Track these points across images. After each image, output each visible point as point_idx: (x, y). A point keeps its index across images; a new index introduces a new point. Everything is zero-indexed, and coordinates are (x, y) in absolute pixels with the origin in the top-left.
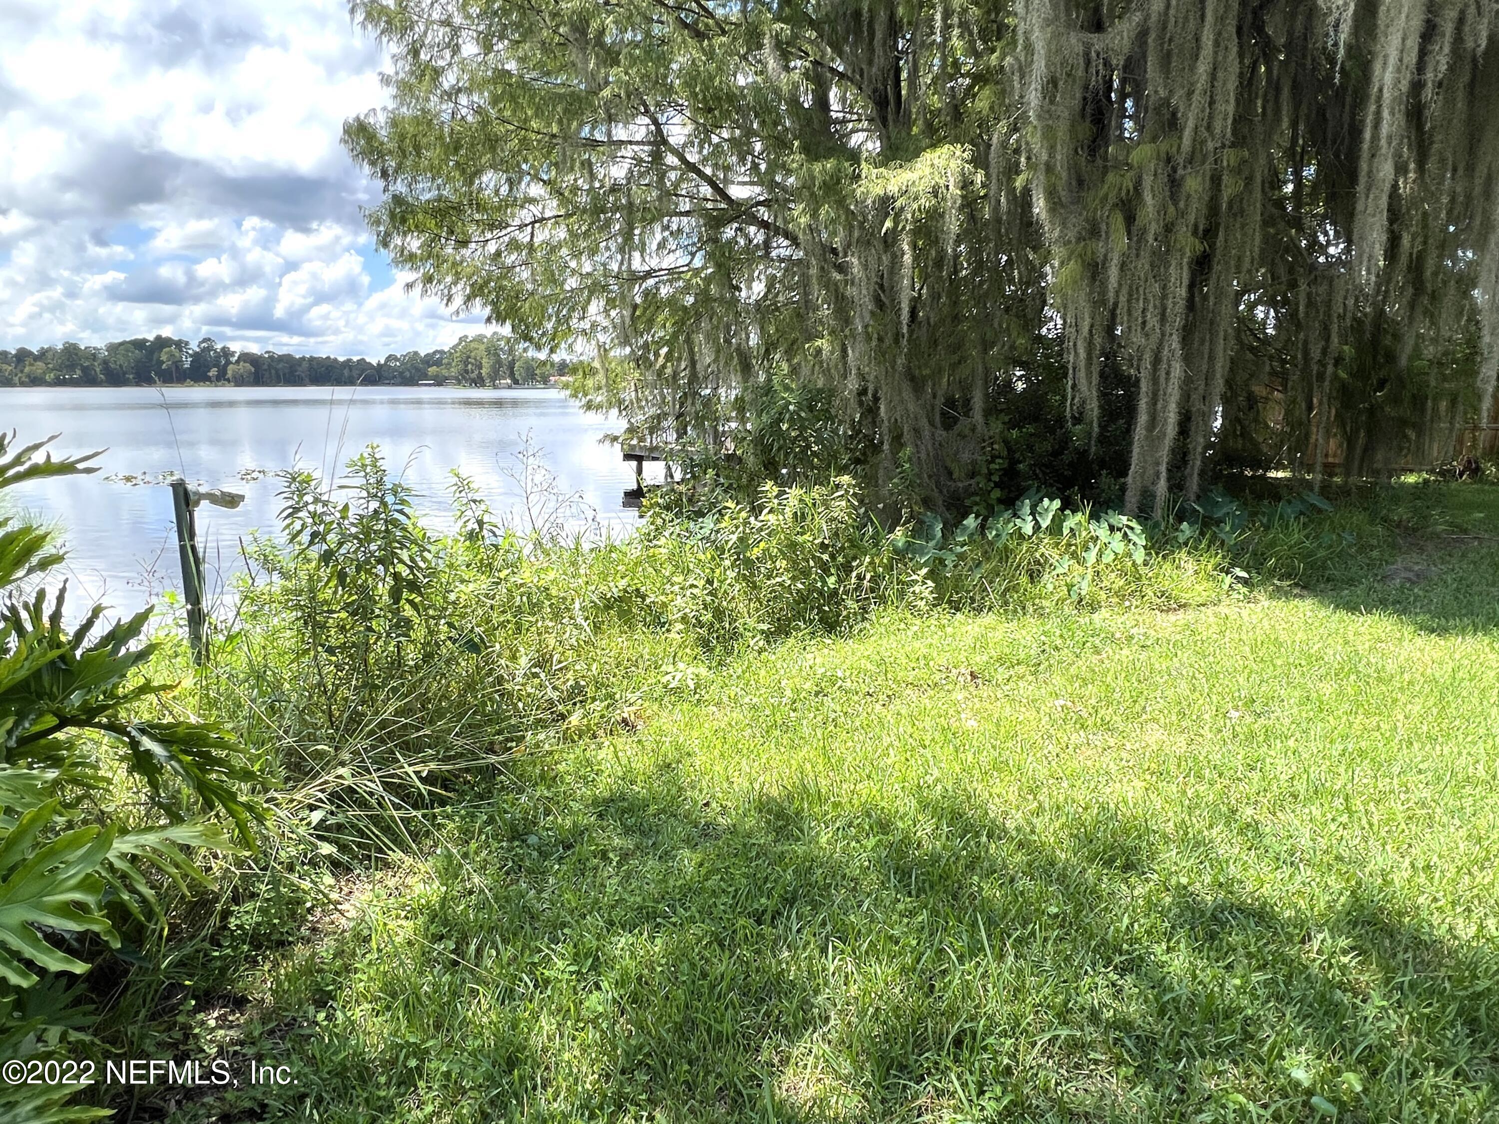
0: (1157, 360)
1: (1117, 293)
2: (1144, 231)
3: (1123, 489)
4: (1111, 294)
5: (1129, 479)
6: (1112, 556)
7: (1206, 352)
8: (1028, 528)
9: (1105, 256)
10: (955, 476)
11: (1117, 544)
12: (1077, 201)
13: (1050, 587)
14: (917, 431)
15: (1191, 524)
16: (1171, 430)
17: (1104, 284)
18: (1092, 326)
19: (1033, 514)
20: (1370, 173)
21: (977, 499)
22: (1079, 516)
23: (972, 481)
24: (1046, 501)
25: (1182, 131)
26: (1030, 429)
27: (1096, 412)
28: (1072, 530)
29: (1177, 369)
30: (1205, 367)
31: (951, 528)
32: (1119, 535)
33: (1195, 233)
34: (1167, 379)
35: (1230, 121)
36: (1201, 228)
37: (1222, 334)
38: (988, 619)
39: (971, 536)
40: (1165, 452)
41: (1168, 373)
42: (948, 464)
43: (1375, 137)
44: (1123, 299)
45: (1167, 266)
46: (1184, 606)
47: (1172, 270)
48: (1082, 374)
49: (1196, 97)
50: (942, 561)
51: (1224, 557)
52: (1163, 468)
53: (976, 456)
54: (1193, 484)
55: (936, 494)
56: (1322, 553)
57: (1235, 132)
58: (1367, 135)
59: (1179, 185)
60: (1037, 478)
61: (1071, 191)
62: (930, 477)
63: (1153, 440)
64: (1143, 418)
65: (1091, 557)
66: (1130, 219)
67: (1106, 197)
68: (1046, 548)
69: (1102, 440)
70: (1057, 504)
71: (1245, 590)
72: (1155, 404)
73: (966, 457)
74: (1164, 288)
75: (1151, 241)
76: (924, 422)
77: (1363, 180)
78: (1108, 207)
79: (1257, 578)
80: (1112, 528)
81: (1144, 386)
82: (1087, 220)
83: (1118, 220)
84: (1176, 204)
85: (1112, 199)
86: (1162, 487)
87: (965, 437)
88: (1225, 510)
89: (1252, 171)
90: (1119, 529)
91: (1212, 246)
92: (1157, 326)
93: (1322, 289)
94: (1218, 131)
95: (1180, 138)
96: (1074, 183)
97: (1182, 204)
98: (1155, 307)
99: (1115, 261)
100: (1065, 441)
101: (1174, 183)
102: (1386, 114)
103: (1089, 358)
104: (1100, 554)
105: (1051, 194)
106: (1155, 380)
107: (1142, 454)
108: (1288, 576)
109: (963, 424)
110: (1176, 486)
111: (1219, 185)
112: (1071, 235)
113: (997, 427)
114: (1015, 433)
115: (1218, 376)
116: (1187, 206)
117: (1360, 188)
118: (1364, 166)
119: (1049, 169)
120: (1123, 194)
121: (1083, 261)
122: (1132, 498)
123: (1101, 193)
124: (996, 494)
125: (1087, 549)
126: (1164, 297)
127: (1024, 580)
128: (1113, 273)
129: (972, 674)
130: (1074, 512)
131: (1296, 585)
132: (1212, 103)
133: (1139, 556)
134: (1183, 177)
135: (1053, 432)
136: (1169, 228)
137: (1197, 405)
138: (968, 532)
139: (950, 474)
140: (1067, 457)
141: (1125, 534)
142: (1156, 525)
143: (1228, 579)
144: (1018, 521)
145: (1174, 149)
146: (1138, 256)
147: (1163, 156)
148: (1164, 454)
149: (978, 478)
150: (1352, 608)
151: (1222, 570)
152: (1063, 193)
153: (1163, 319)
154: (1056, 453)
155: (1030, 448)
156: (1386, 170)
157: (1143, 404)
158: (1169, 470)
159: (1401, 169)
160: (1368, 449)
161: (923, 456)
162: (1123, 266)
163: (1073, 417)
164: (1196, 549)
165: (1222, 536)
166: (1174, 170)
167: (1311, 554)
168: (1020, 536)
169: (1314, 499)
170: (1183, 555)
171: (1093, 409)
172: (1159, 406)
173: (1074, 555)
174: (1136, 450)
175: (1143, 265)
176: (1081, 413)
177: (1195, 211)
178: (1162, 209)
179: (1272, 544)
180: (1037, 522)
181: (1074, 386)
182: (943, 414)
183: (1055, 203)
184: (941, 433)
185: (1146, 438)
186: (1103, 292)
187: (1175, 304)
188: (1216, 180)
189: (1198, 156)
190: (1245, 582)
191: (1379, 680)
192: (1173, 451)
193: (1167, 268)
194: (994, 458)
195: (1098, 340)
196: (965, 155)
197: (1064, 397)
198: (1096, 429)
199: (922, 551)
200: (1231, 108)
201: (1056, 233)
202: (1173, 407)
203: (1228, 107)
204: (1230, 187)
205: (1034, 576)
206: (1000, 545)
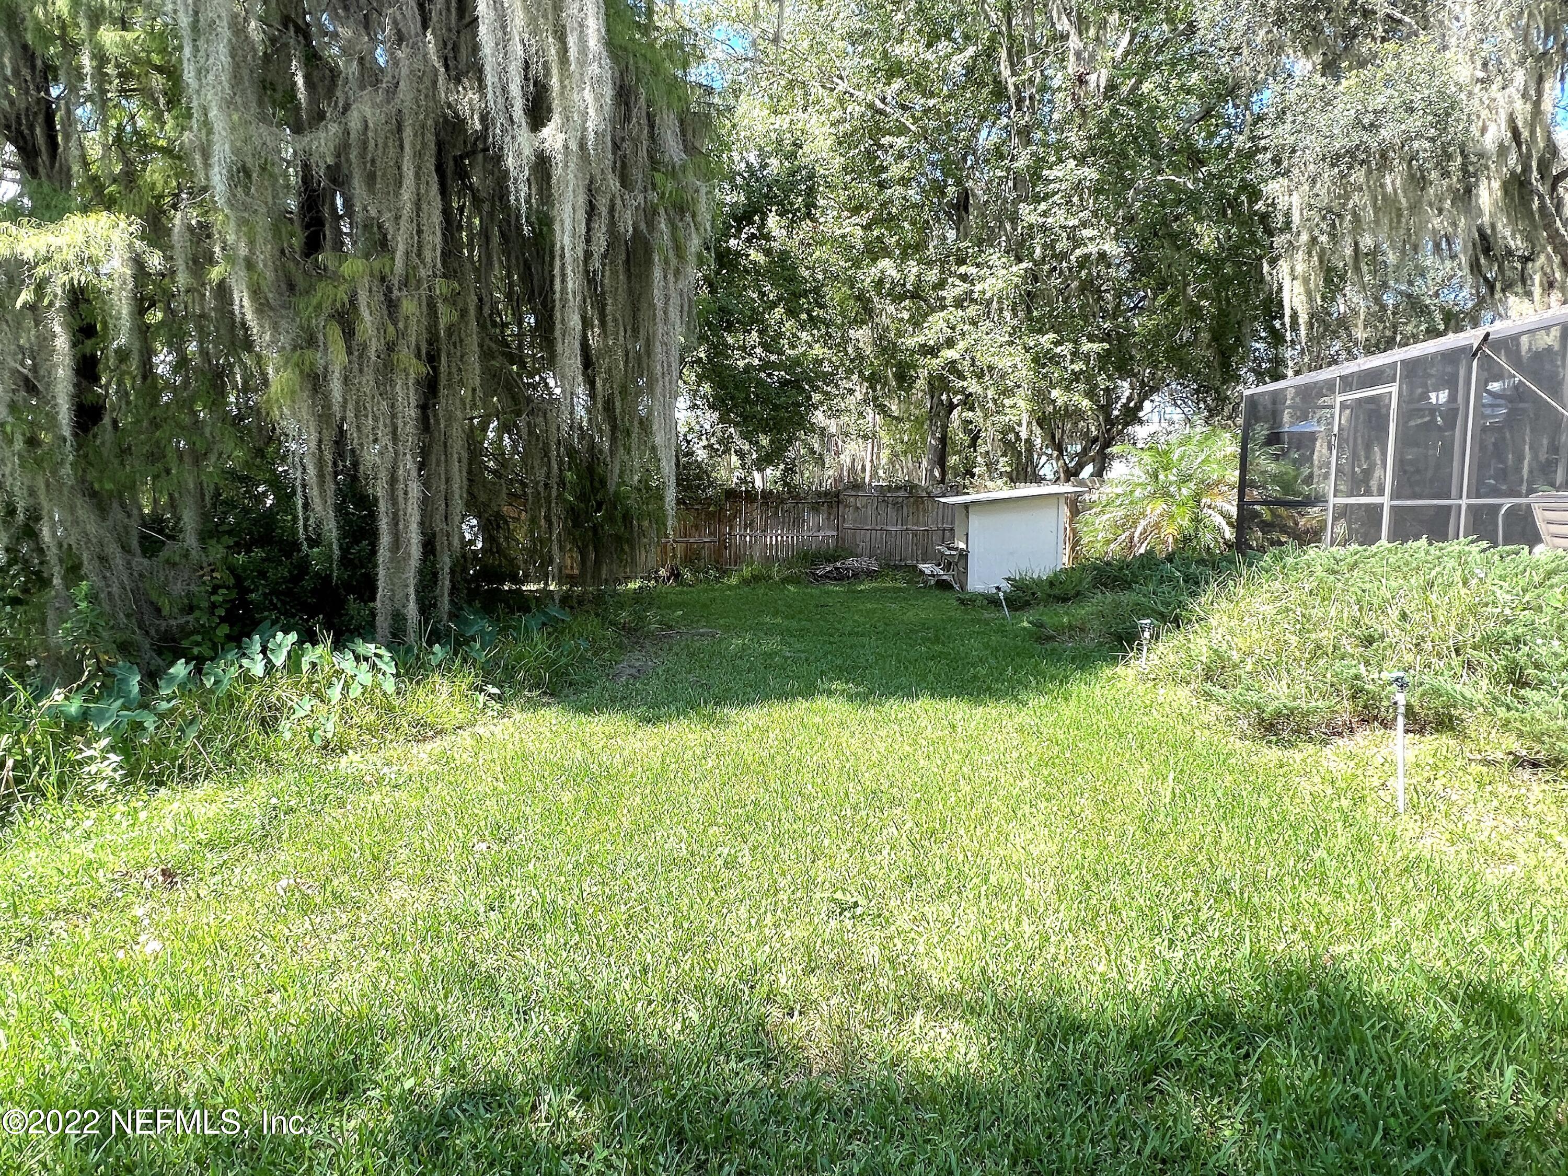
0: (393, 480)
1: (344, 406)
2: (364, 347)
3: (373, 615)
4: (336, 408)
5: (378, 603)
6: (360, 690)
7: (442, 472)
8: (258, 669)
9: (326, 368)
10: (166, 611)
11: (364, 676)
12: (286, 306)
13: (288, 736)
14: (103, 559)
15: (442, 646)
16: (416, 551)
17: (327, 397)
18: (320, 441)
19: (264, 651)
20: (563, 320)
21: (199, 638)
22: (319, 649)
23: (190, 618)
24: (280, 635)
25: (394, 252)
26: (258, 553)
27: (335, 533)
28: (314, 665)
29: (415, 489)
30: (443, 487)
31: (152, 677)
32: (365, 666)
33: (418, 356)
34: (406, 500)
35: (438, 253)
36: (424, 351)
37: (456, 456)
38: (205, 788)
39: (182, 686)
40: (412, 574)
41: (406, 493)
42: (154, 596)
43: (564, 290)
44: (350, 415)
45: (393, 384)
46: (441, 731)
47: (398, 388)
48: (314, 493)
49: (403, 222)
50: (138, 726)
51: (477, 676)
52: (412, 590)
53: (193, 588)
54: (445, 604)
55: (138, 636)
56: (564, 660)
57: (444, 263)
58: (557, 286)
59: (396, 306)
60: (275, 608)
61: (281, 294)
62: (128, 616)
63: (398, 562)
64: (385, 540)
65: (335, 694)
66: (349, 333)
67: (319, 307)
68: (283, 690)
69: (345, 561)
70: (293, 637)
71: (498, 706)
72: (397, 524)
73: (178, 588)
74: (393, 406)
75: (373, 358)
76: (113, 549)
77: (558, 326)
78: (323, 317)
79: (509, 692)
80: (357, 658)
81: (383, 506)
82: (301, 327)
83: (335, 333)
84: (395, 324)
85: (327, 309)
86: (412, 610)
87: (175, 565)
88: (476, 628)
89: (466, 303)
90: (366, 659)
91: (435, 369)
92: (390, 445)
93: (540, 420)
94: (428, 260)
95: (393, 259)
96: (284, 286)
97: (401, 325)
98: (385, 426)
99: (337, 374)
100: (303, 566)
101: (392, 305)
102: (569, 271)
103: (321, 475)
104: (346, 687)
105: (256, 292)
106: (393, 500)
107: (390, 578)
108: (537, 686)
109: (170, 550)
110: (426, 607)
111: (436, 312)
112: (283, 340)
113: (217, 552)
114: (241, 558)
115: (457, 496)
116: (406, 328)
117: (558, 333)
118: (558, 315)
119: (250, 265)
120: (338, 305)
121: (302, 372)
122: (383, 623)
123: (314, 302)
124: (225, 629)
125: (330, 685)
126: (394, 416)
127: (253, 731)
128: (336, 388)
129: (164, 873)
130: (314, 643)
131: (545, 693)
132: (419, 232)
133: (389, 686)
134: (399, 299)
135: (289, 556)
136: (391, 347)
137: (439, 526)
138: (177, 681)
139: (158, 610)
140: (307, 583)
141: (375, 664)
142: (409, 650)
143: (482, 698)
144: (245, 662)
145: (387, 270)
146: (361, 371)
147: (377, 273)
148: (411, 576)
149: (197, 613)
150: (586, 709)
151: (476, 689)
152: (270, 295)
153: (395, 438)
154: (296, 579)
155: (263, 574)
156: (575, 321)
157: (384, 524)
158: (417, 592)
159: (586, 323)
160: (598, 563)
161: (115, 589)
162: (346, 380)
163: (308, 539)
164: (450, 671)
165: (474, 654)
166: (390, 289)
167: (554, 662)
168: (248, 679)
169: (554, 611)
170: (437, 678)
171: (331, 530)
172: (401, 526)
173: (317, 695)
174: (382, 573)
175: (367, 382)
176: (319, 535)
177: (415, 332)
178: (381, 328)
179: (520, 657)
180: (269, 661)
181: (306, 506)
182: (144, 538)
183: (262, 307)
184: (141, 562)
185: (392, 560)
186: (327, 406)
187: (405, 424)
188: (432, 306)
189: (413, 282)
190: (499, 698)
191: (609, 777)
192: (421, 572)
193: (393, 387)
194: (215, 590)
195: (328, 457)
196: (131, 229)
197: (295, 519)
198: (337, 552)
199: (101, 716)
200: (438, 239)
201: (267, 337)
202: (414, 527)
203: (434, 239)
204: (446, 315)
205: (268, 724)
206: (221, 692)
